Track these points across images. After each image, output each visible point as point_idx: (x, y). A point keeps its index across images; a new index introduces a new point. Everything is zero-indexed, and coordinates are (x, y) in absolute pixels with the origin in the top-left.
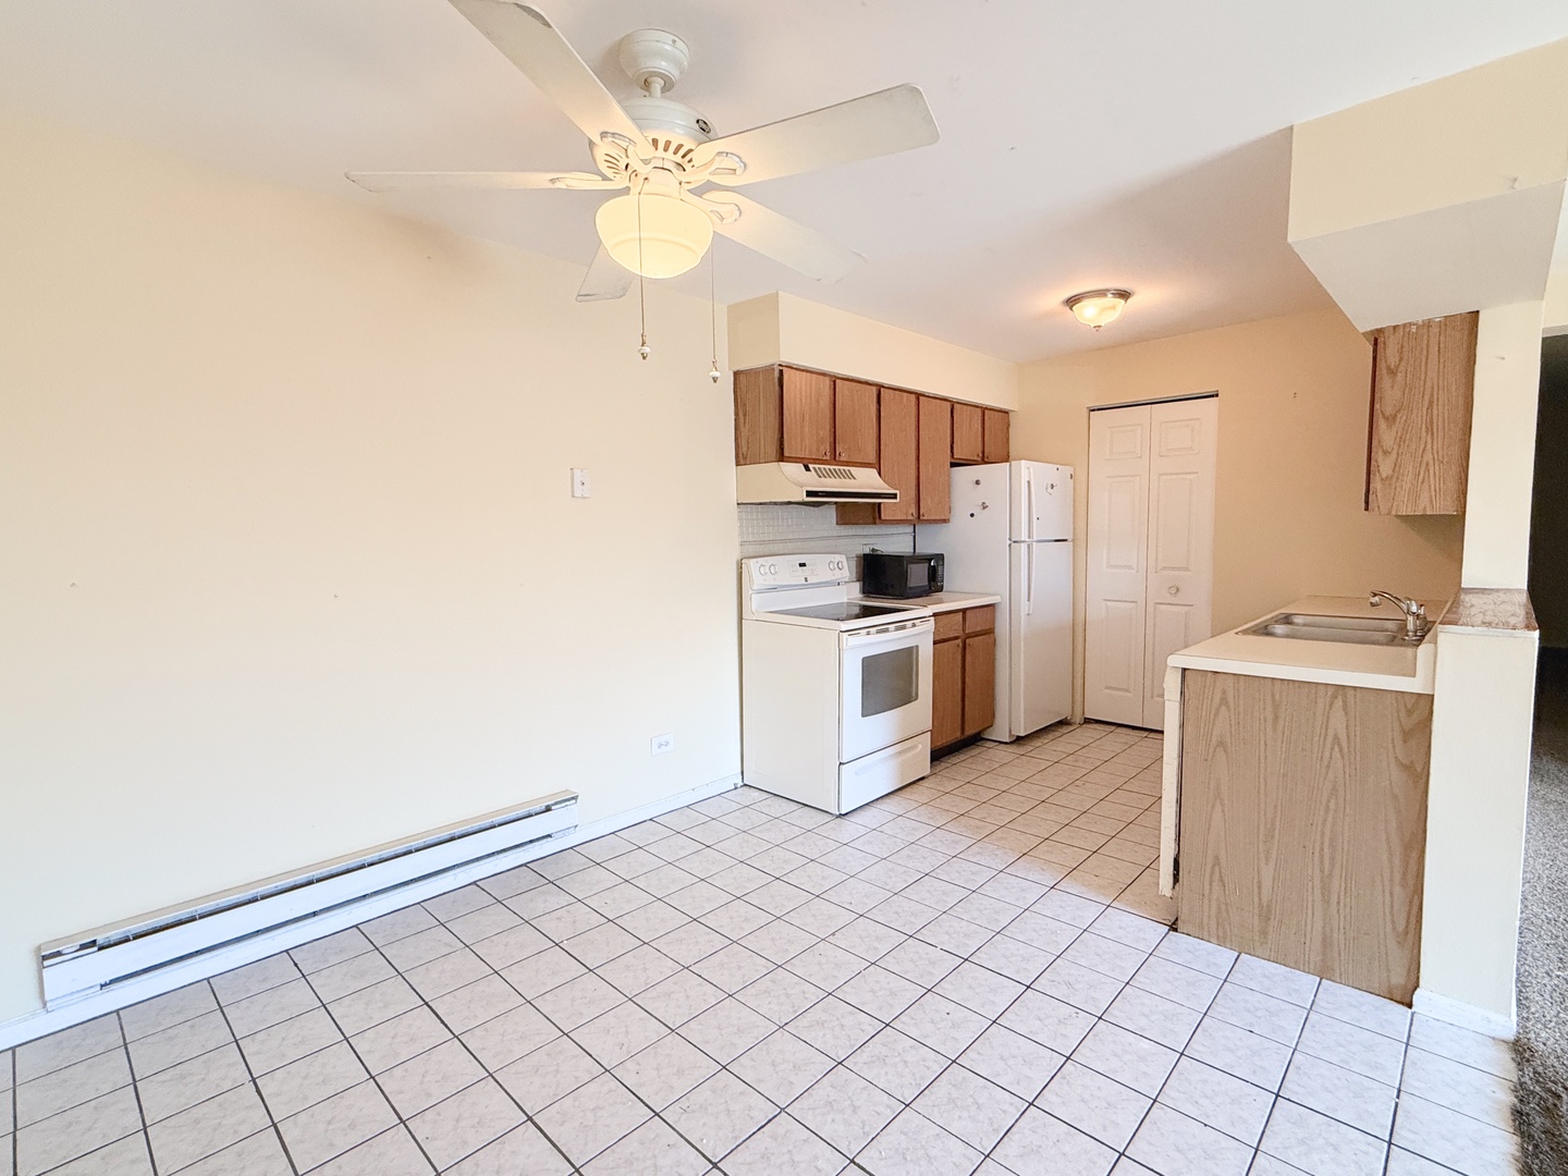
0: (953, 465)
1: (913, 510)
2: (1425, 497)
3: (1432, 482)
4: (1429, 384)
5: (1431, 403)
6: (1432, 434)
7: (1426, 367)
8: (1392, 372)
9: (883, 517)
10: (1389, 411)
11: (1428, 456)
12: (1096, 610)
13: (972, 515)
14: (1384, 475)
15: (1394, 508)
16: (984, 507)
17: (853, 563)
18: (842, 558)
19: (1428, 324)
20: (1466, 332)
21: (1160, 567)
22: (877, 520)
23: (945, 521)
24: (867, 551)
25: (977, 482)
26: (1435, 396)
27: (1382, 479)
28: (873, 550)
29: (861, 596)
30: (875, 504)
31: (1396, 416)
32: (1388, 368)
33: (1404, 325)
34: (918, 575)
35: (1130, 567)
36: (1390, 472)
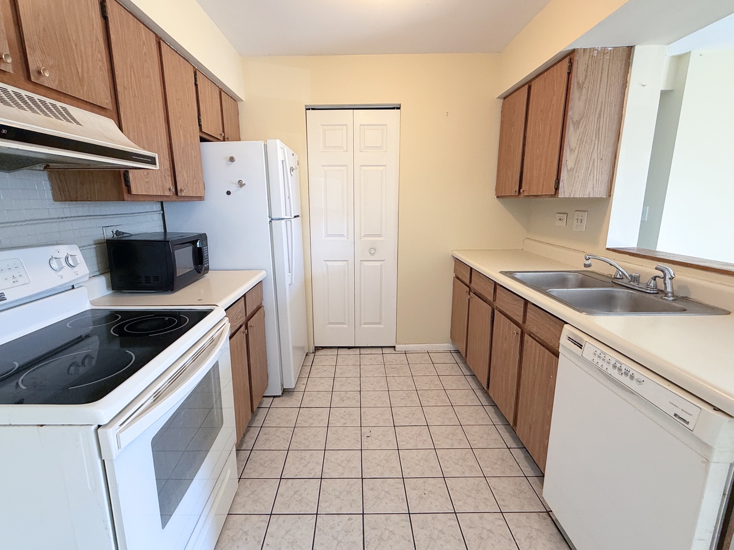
0: (203, 140)
1: (169, 184)
2: (590, 185)
3: (595, 173)
4: (600, 100)
5: (600, 114)
6: (599, 140)
7: (600, 87)
8: (580, 87)
9: (134, 191)
10: (576, 118)
11: (595, 156)
12: (319, 269)
13: (229, 193)
14: (569, 168)
15: (573, 193)
16: (241, 184)
17: (92, 253)
18: (74, 250)
19: (604, 51)
20: (624, 62)
21: (363, 235)
22: (126, 196)
23: (201, 198)
24: (109, 234)
25: (232, 159)
26: (603, 110)
27: (568, 170)
28: (118, 233)
29: (110, 292)
30: (120, 167)
31: (580, 121)
32: (578, 83)
33: (590, 49)
34: (183, 259)
35: (342, 235)
36: (573, 166)
